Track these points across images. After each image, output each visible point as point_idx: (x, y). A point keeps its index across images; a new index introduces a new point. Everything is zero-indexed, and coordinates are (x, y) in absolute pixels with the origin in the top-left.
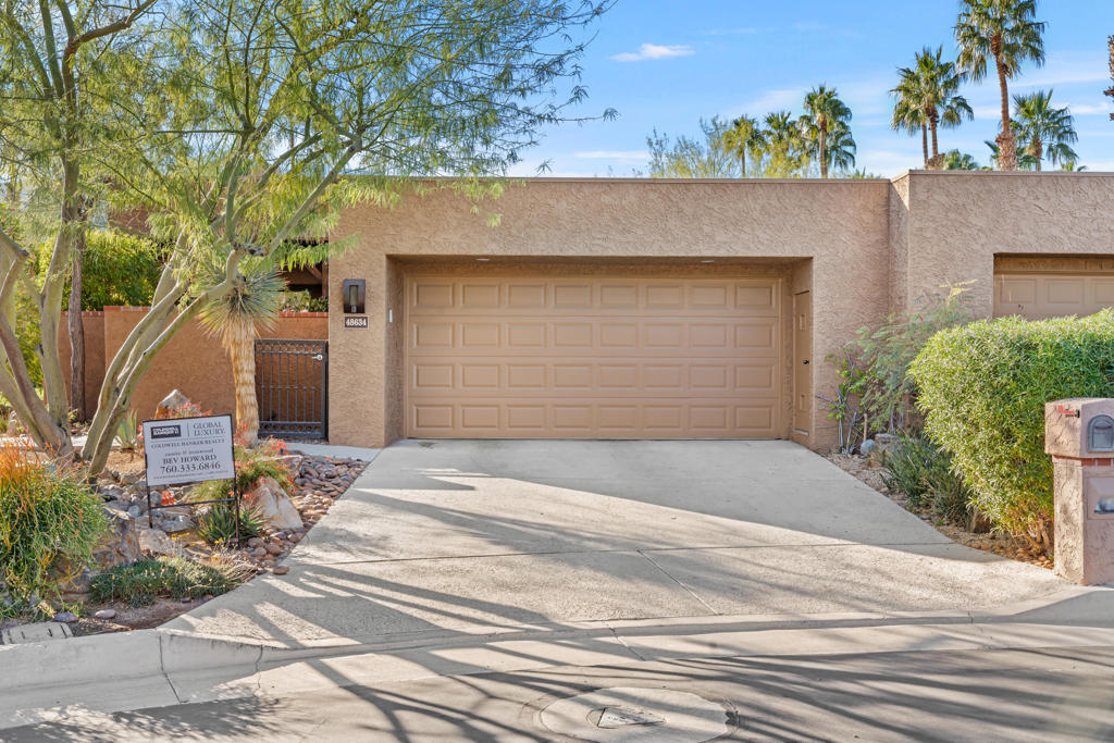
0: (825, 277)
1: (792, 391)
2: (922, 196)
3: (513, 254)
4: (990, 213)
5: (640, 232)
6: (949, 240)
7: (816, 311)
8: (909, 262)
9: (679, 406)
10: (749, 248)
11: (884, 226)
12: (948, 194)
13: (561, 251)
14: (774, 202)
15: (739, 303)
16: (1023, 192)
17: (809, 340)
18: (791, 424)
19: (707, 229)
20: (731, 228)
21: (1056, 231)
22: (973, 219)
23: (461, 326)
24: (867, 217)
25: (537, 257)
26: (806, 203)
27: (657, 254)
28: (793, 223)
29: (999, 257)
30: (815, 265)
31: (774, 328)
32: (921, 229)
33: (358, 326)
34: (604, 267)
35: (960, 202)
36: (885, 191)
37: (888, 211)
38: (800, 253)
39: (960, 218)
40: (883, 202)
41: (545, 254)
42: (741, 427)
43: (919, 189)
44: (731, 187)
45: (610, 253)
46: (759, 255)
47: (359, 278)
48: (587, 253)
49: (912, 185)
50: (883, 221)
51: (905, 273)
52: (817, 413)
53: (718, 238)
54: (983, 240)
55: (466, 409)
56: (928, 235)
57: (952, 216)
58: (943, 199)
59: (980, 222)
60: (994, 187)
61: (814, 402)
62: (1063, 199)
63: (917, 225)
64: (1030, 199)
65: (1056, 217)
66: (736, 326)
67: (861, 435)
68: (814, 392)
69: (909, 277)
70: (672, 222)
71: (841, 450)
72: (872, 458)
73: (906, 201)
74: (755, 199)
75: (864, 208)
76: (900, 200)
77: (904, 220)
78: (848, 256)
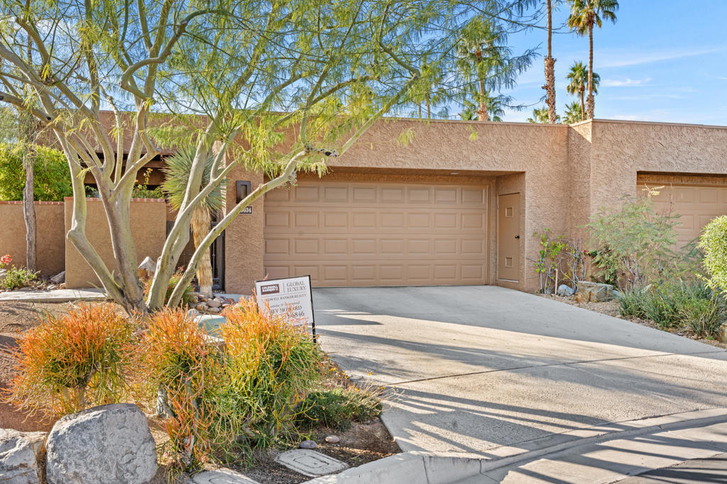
0: (532, 184)
1: (496, 254)
2: (599, 135)
3: (347, 166)
4: (635, 147)
5: (425, 153)
6: (613, 162)
7: (527, 205)
8: (592, 175)
9: (428, 265)
10: (489, 165)
11: (566, 154)
12: (613, 134)
13: (377, 164)
14: (504, 137)
15: (463, 200)
16: (653, 135)
17: (521, 223)
18: (496, 275)
19: (465, 153)
20: (478, 152)
21: (669, 159)
22: (626, 151)
23: (294, 214)
24: (556, 148)
25: (362, 168)
27: (435, 168)
28: (514, 150)
29: (639, 173)
30: (527, 176)
31: (483, 216)
32: (598, 156)
33: (246, 213)
34: (386, 176)
35: (619, 139)
36: (566, 132)
37: (568, 144)
38: (518, 169)
39: (619, 150)
40: (565, 138)
41: (367, 166)
42: (464, 278)
43: (597, 130)
44: (479, 127)
45: (407, 167)
46: (495, 170)
47: (247, 180)
48: (393, 166)
49: (593, 128)
50: (565, 150)
51: (588, 182)
52: (528, 270)
53: (471, 159)
54: (632, 163)
55: (297, 268)
56: (602, 159)
57: (615, 147)
58: (611, 138)
59: (630, 152)
60: (637, 131)
61: (526, 261)
62: (675, 140)
63: (596, 153)
64: (656, 139)
65: (670, 150)
66: (462, 214)
67: (553, 282)
68: (526, 256)
69: (591, 185)
70: (445, 148)
71: (542, 292)
72: (579, 296)
73: (589, 138)
74: (493, 134)
75: (555, 141)
76: (581, 138)
77: (585, 149)
78: (545, 171)
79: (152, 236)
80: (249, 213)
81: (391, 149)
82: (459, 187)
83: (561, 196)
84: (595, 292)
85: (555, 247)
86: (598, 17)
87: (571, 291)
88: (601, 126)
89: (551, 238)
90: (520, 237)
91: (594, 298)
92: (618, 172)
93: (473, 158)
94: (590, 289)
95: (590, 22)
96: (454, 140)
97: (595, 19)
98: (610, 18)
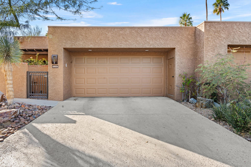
0: (179, 53)
1: (167, 84)
2: (208, 28)
3: (97, 47)
4: (226, 33)
5: (130, 41)
6: (215, 41)
7: (176, 62)
8: (205, 47)
9: (140, 88)
10: (158, 45)
11: (194, 39)
12: (215, 28)
13: (109, 46)
14: (165, 33)
15: (154, 62)
16: (235, 27)
17: (174, 70)
18: (167, 93)
19: (148, 40)
20: (154, 40)
21: (244, 38)
22: (222, 35)
23: (86, 68)
24: (189, 37)
26: (174, 33)
27: (134, 47)
28: (170, 38)
29: (229, 46)
30: (176, 50)
31: (162, 68)
32: (208, 38)
33: (56, 68)
34: (121, 53)
35: (218, 30)
36: (194, 29)
37: (195, 35)
38: (172, 47)
39: (219, 35)
40: (193, 33)
41: (105, 47)
42: (154, 93)
43: (207, 26)
44: (154, 29)
45: (122, 47)
46: (161, 47)
47: (56, 54)
48: (116, 47)
49: (205, 25)
50: (194, 38)
51: (203, 51)
52: (177, 90)
53: (150, 43)
54: (225, 41)
55: (87, 89)
56: (210, 39)
57: (216, 34)
58: (214, 29)
59: (224, 36)
60: (227, 26)
61: (176, 87)
62: (246, 29)
63: (207, 37)
64: (237, 29)
65: (244, 34)
66: (153, 68)
67: (188, 96)
68: (176, 85)
69: (205, 52)
70: (138, 39)
71: (183, 101)
72: (197, 105)
73: (203, 30)
74: (160, 32)
75: (189, 35)
76: (200, 31)
77: (202, 36)
78: (185, 47)
79: (21, 77)
80: (57, 68)
81: (115, 40)
82: (152, 57)
83: (192, 58)
84: (204, 103)
85: (189, 81)
86: (223, 10)
87: (195, 101)
88: (209, 24)
89: (188, 77)
90: (174, 76)
91: (204, 106)
92: (218, 45)
93: (151, 43)
94: (202, 102)
95: (220, 11)
96: (143, 35)
97: (222, 10)
98: (227, 9)
